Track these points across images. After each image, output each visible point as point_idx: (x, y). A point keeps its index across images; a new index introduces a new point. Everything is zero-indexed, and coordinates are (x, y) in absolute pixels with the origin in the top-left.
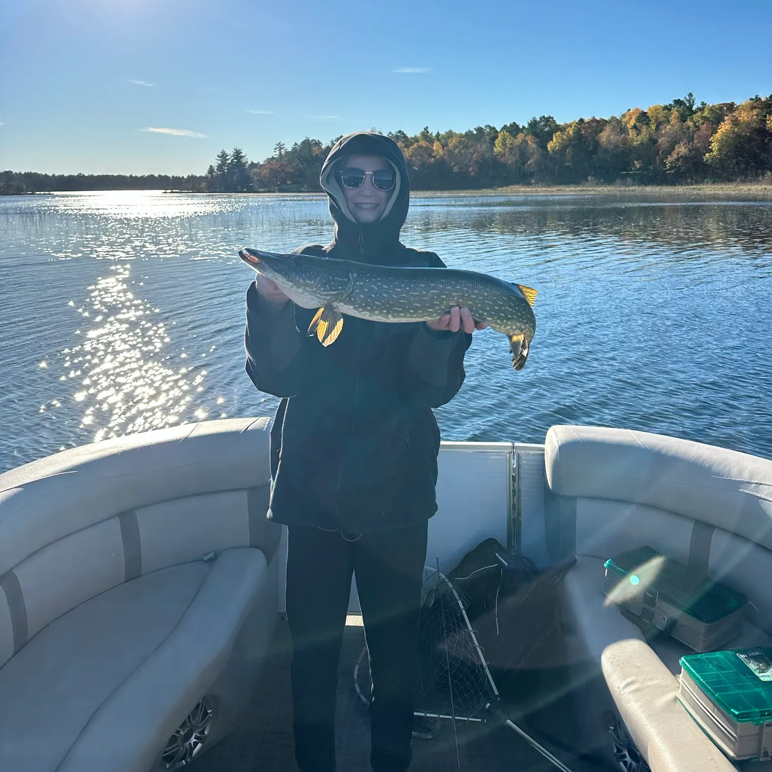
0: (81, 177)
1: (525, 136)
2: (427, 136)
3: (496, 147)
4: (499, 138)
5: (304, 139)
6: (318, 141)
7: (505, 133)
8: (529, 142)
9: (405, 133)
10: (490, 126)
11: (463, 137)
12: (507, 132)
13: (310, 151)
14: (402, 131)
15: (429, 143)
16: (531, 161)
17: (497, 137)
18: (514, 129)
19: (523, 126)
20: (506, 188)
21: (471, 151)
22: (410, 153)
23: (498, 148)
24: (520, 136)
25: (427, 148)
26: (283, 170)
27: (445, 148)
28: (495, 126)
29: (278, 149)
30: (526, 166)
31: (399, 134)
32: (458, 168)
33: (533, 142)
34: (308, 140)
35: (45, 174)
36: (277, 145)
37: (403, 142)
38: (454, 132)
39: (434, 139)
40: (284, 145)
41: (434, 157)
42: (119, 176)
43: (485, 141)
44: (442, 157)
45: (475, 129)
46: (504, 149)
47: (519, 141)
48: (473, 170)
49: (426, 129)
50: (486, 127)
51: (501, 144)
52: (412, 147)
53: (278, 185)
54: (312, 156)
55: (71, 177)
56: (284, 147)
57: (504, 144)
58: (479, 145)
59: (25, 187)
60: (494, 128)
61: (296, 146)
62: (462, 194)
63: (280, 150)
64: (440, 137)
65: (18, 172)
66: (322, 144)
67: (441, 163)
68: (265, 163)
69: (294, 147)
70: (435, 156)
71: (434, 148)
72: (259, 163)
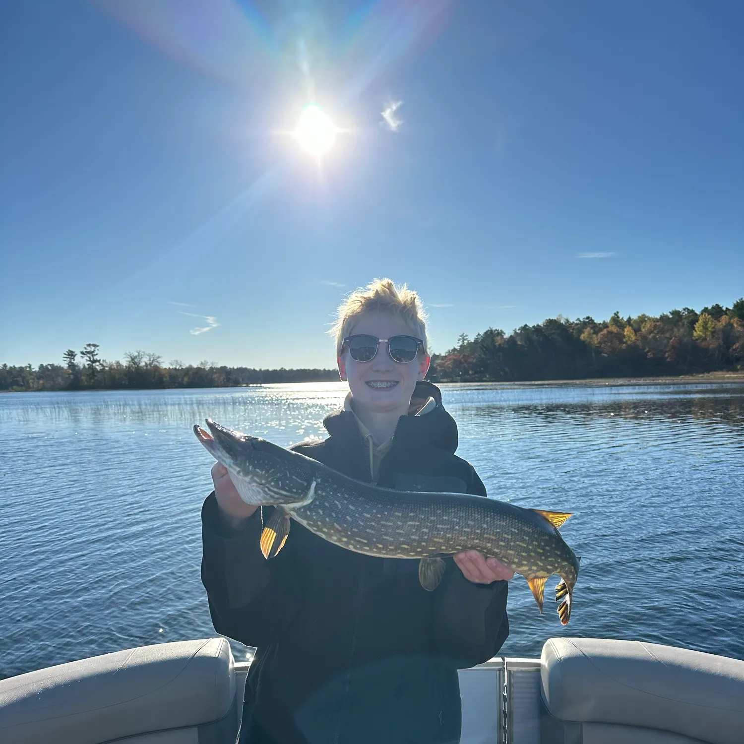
0: (282, 371)
1: (730, 319)
2: (618, 321)
3: (696, 331)
4: (700, 321)
5: (487, 330)
6: (501, 330)
7: (706, 315)
8: (735, 325)
9: (593, 318)
10: (688, 309)
11: (658, 321)
12: (709, 314)
13: (493, 341)
14: (590, 317)
15: (620, 329)
16: (737, 346)
17: (697, 321)
18: (717, 312)
19: (727, 308)
20: (708, 375)
21: (667, 335)
22: (599, 339)
23: (698, 332)
24: (724, 319)
25: (618, 334)
26: (466, 361)
27: (638, 333)
28: (694, 309)
29: (461, 340)
30: (731, 350)
31: (587, 320)
32: (653, 354)
33: (740, 325)
34: (491, 331)
35: (254, 369)
36: (460, 336)
37: (592, 328)
38: (647, 315)
39: (624, 324)
40: (467, 336)
41: (625, 343)
42: (315, 370)
43: (683, 325)
44: (634, 343)
45: (670, 312)
46: (705, 333)
47: (722, 324)
48: (669, 356)
49: (616, 314)
50: (684, 309)
51: (702, 328)
52: (602, 333)
53: (459, 376)
54: (495, 346)
55: (275, 371)
56: (467, 338)
57: (705, 327)
58: (676, 330)
59: (241, 380)
60: (693, 311)
61: (479, 337)
62: (660, 381)
63: (463, 341)
64: (632, 322)
65: (232, 367)
66: (505, 333)
67: (633, 348)
68: (447, 354)
69: (476, 337)
70: (627, 341)
71: (625, 333)
72: (440, 354)
